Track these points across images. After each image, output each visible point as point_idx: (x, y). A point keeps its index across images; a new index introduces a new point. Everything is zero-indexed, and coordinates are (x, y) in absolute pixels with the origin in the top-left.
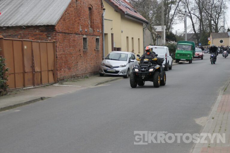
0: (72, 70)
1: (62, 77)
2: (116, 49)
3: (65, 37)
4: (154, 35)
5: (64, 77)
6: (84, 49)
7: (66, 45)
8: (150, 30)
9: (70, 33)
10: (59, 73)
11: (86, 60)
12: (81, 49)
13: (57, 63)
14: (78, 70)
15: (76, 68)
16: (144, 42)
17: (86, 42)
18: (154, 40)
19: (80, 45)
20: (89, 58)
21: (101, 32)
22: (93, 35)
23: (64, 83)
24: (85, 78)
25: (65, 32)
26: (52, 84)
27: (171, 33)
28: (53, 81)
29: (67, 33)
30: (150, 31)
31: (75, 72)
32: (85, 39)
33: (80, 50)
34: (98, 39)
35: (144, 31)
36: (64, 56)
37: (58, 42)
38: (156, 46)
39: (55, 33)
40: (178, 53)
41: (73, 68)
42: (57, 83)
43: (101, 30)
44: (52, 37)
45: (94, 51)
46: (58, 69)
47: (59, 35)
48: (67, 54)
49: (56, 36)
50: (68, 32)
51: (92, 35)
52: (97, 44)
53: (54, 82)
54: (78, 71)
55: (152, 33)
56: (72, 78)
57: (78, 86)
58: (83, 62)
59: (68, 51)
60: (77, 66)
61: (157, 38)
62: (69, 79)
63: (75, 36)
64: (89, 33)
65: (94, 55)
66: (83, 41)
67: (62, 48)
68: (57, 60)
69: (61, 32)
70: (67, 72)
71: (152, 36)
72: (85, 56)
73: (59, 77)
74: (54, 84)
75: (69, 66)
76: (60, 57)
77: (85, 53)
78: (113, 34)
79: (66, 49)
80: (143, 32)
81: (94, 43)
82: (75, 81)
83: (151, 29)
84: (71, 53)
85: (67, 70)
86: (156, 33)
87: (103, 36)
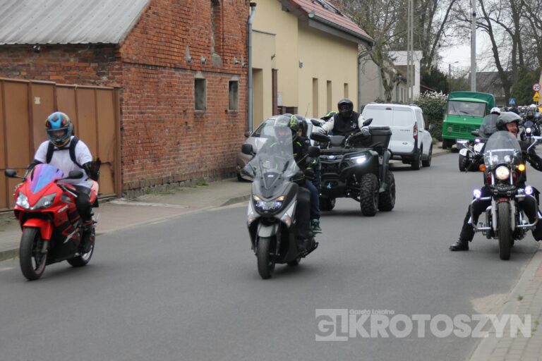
0: (164, 163)
1: (136, 181)
2: (284, 110)
3: (145, 75)
4: (387, 76)
5: (140, 182)
6: (197, 108)
7: (148, 96)
8: (377, 60)
9: (160, 66)
10: (129, 171)
11: (203, 137)
12: (187, 109)
13: (122, 143)
14: (179, 163)
15: (174, 158)
16: (359, 93)
17: (203, 90)
18: (389, 89)
19: (185, 98)
20: (210, 133)
21: (243, 64)
22: (222, 71)
23: (141, 197)
24: (197, 184)
25: (146, 62)
26: (108, 201)
27: (436, 72)
28: (111, 190)
29: (152, 66)
30: (378, 65)
31: (170, 170)
32: (199, 83)
33: (184, 111)
34: (236, 82)
35: (359, 63)
36: (141, 125)
37: (128, 90)
38: (394, 103)
39: (118, 64)
40: (450, 124)
41: (165, 159)
42: (123, 197)
43: (242, 59)
44: (110, 75)
45: (224, 114)
46: (125, 159)
47: (129, 70)
48: (149, 121)
49: (121, 74)
50: (153, 63)
51: (220, 73)
52: (232, 96)
53: (114, 195)
54: (179, 167)
55: (382, 71)
56: (162, 184)
57: (178, 206)
58: (192, 142)
59: (152, 113)
60: (178, 154)
61: (396, 83)
62: (154, 186)
63: (174, 74)
64: (211, 66)
65: (223, 126)
66: (193, 88)
67: (135, 104)
68: (122, 136)
69: (135, 64)
70: (151, 169)
71: (383, 77)
72: (198, 127)
73: (127, 181)
74: (113, 199)
75: (155, 152)
76: (130, 130)
77: (199, 118)
78: (276, 70)
79: (149, 108)
80: (358, 68)
81: (223, 92)
82: (169, 193)
83: (380, 58)
84: (160, 117)
85: (149, 163)
86: (394, 70)
87: (248, 75)
